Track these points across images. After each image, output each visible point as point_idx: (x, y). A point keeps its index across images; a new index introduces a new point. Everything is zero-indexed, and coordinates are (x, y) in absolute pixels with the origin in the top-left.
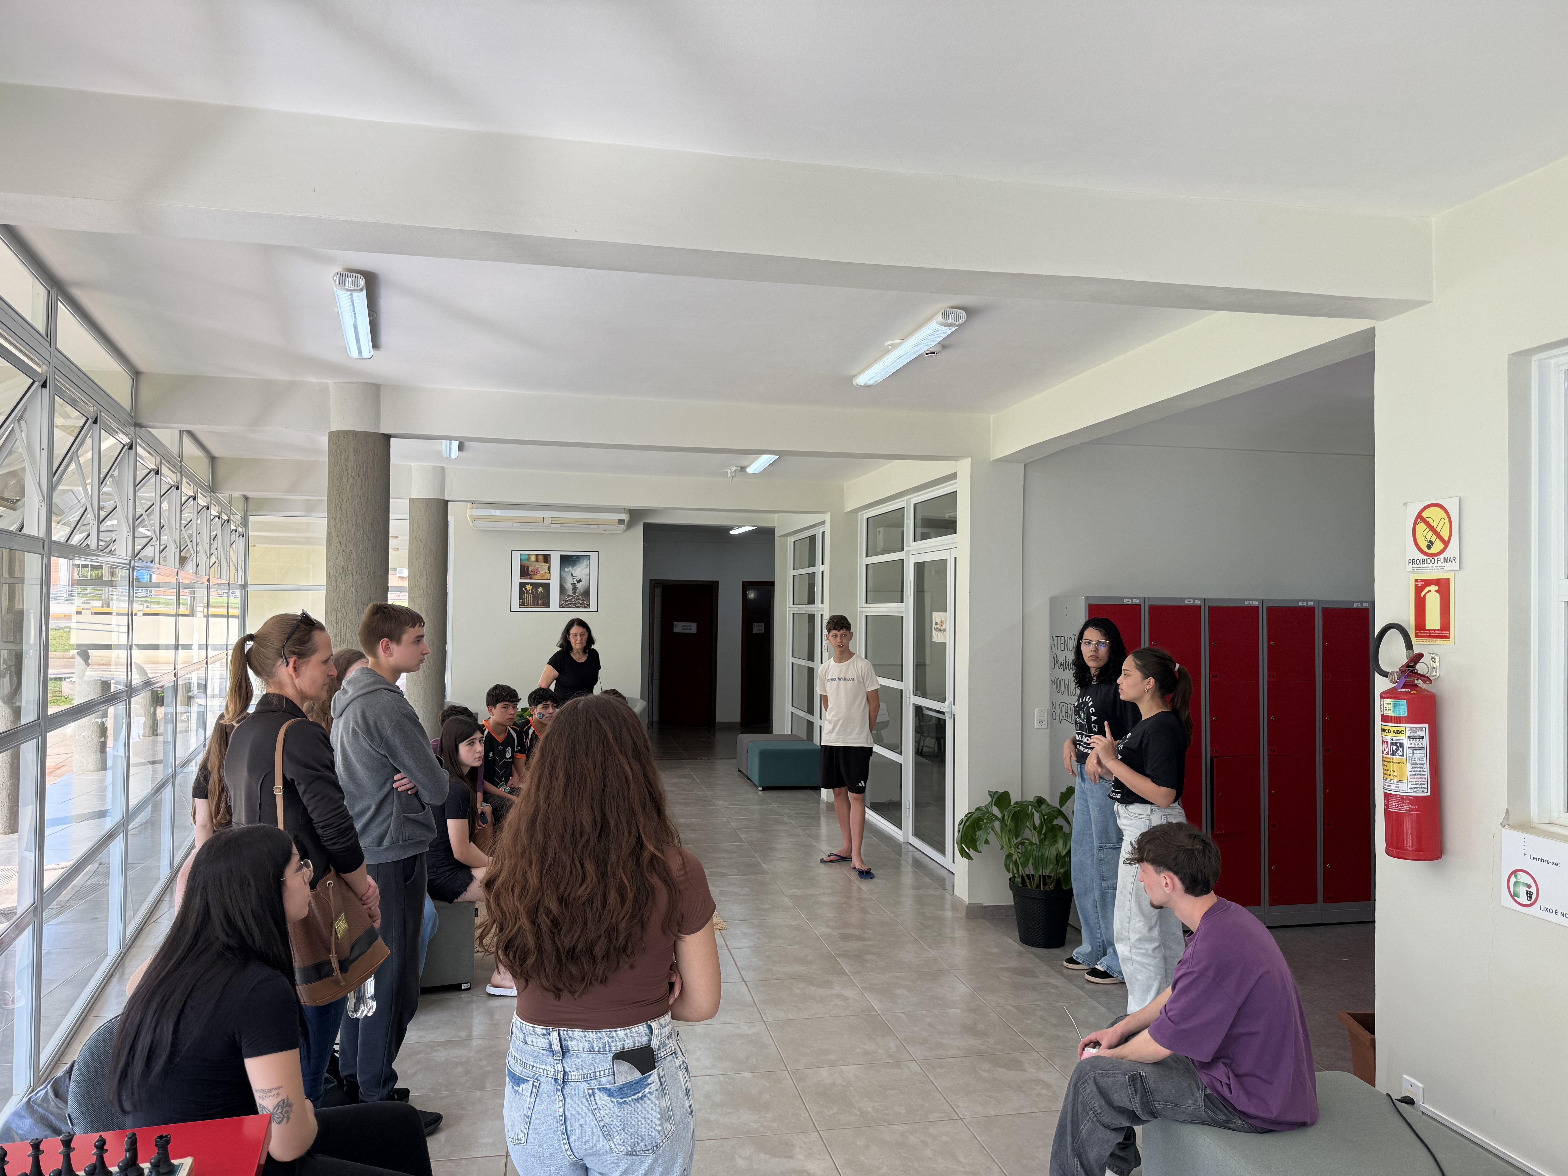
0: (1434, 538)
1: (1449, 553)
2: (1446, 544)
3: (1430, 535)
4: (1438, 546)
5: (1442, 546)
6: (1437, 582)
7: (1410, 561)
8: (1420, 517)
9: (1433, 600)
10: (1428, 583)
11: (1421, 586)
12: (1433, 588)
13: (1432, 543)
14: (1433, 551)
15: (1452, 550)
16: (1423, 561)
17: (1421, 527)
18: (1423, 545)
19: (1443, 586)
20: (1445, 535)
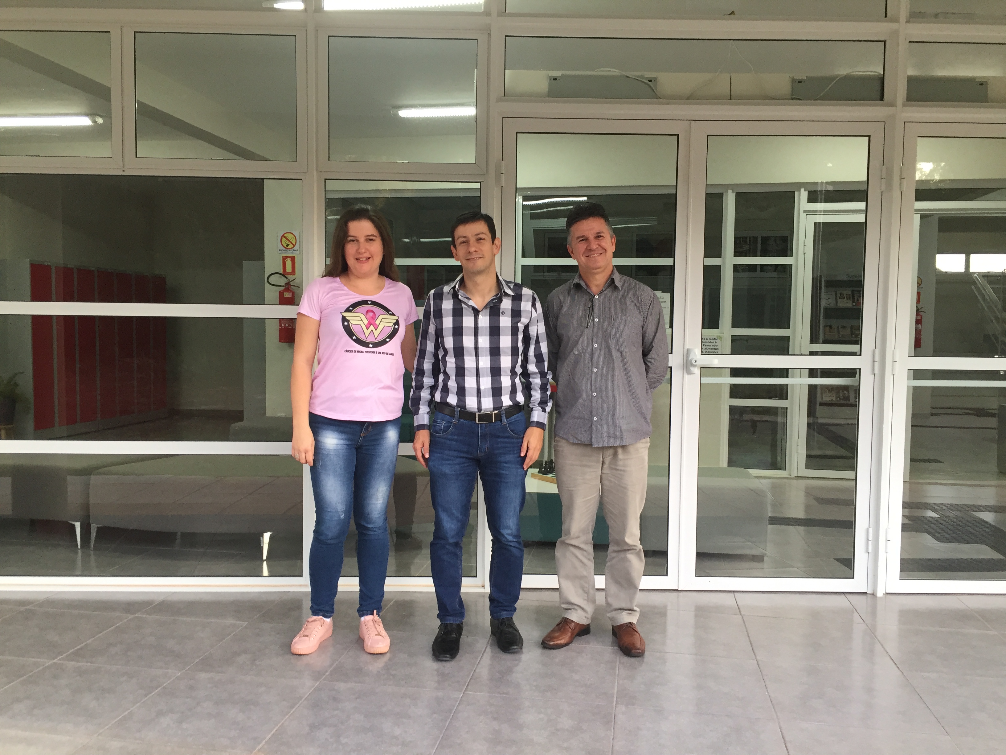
0: (289, 243)
1: (295, 248)
2: (294, 245)
3: (287, 242)
4: (291, 246)
5: (293, 246)
6: (290, 257)
7: (280, 250)
8: (283, 236)
9: (289, 263)
10: (287, 257)
11: (285, 258)
12: (289, 259)
13: (289, 245)
14: (288, 247)
15: (296, 247)
16: (285, 250)
17: (284, 239)
18: (285, 245)
19: (293, 259)
20: (294, 242)
